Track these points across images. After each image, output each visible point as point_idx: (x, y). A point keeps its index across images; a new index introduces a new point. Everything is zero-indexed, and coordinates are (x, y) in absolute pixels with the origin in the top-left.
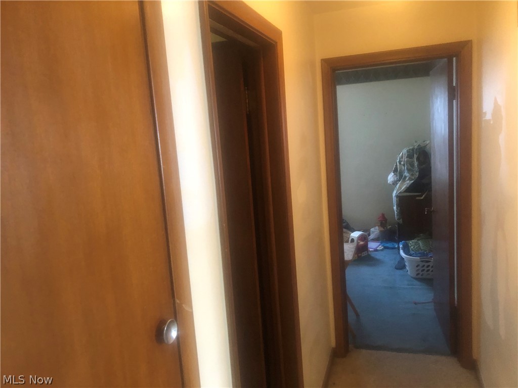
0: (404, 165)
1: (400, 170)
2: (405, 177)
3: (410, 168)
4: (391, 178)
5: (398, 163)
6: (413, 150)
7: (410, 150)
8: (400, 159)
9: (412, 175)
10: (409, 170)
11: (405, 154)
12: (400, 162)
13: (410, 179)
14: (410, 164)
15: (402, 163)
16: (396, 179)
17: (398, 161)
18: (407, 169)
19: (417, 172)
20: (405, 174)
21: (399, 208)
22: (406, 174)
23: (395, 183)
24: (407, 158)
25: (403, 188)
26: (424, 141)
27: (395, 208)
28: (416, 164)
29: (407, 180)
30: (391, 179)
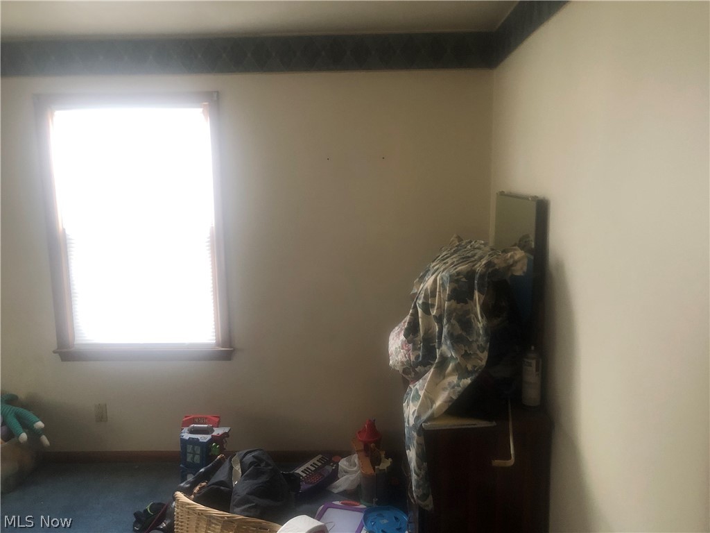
0: (439, 319)
1: (426, 332)
2: (444, 361)
3: (460, 332)
4: (397, 346)
5: (420, 311)
6: (470, 275)
7: (458, 274)
8: (426, 297)
9: (466, 356)
10: (456, 340)
11: (443, 285)
12: (427, 307)
13: (461, 371)
14: (459, 321)
15: (434, 312)
16: (413, 358)
17: (420, 302)
18: (451, 335)
19: (482, 349)
20: (444, 348)
21: (425, 464)
22: (446, 349)
23: (411, 372)
24: (449, 300)
25: (440, 401)
26: (505, 251)
27: (412, 454)
28: (480, 324)
29: (450, 374)
30: (397, 353)
